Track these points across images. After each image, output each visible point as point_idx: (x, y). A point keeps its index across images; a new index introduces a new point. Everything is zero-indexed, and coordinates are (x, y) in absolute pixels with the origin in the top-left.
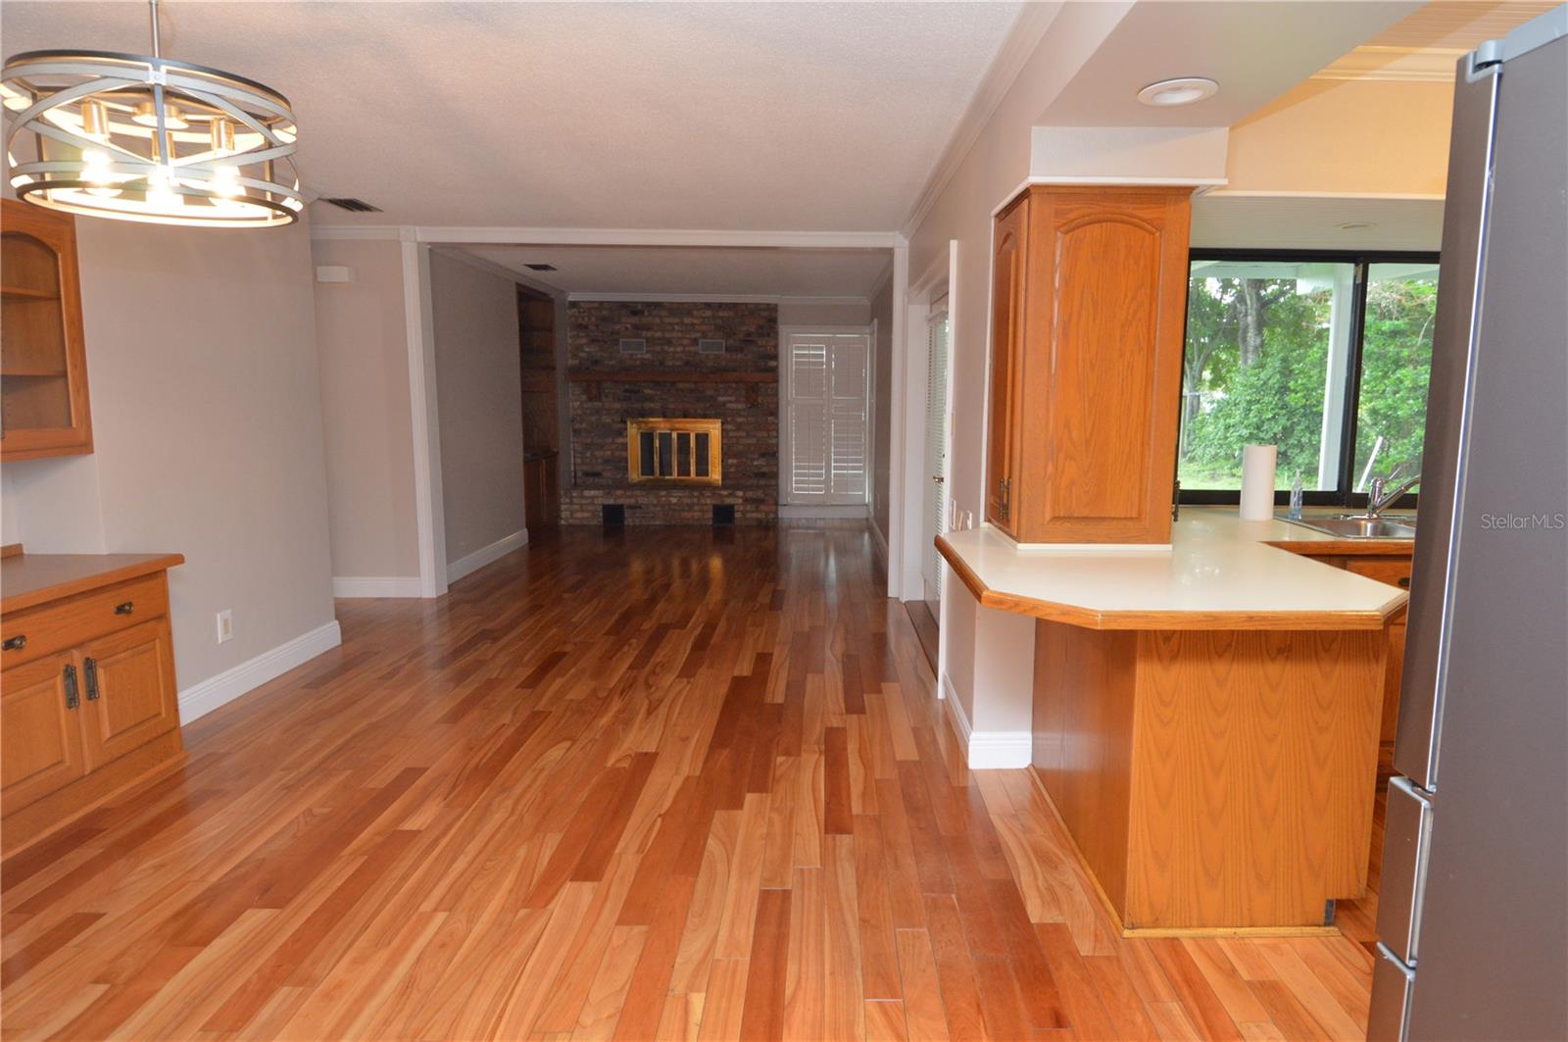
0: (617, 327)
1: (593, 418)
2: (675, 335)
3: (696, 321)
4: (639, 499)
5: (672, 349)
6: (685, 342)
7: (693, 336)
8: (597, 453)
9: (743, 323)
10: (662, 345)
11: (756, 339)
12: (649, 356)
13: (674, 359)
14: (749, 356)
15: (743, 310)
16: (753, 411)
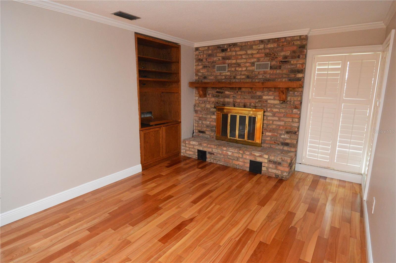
0: (215, 59)
1: (203, 105)
2: (242, 61)
3: (255, 52)
4: (213, 149)
5: (240, 69)
6: (248, 65)
7: (252, 61)
8: (204, 122)
9: (282, 50)
10: (235, 67)
11: (290, 60)
12: (228, 74)
13: (241, 75)
14: (285, 71)
15: (283, 42)
16: (284, 105)
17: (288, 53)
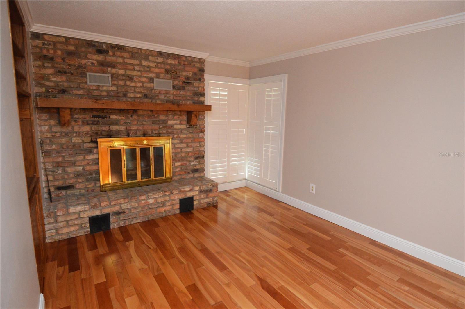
0: (84, 62)
1: (64, 140)
2: (135, 73)
3: (152, 65)
4: (122, 205)
5: (133, 84)
7: (150, 75)
8: (69, 170)
9: (184, 70)
10: (126, 80)
11: (192, 82)
12: (114, 89)
13: (135, 92)
14: (188, 93)
15: (184, 61)
17: (190, 74)
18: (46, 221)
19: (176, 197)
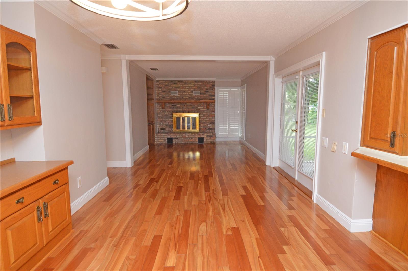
0: (170, 87)
1: (163, 113)
2: (186, 90)
3: (193, 86)
4: (177, 136)
6: (189, 92)
7: (192, 90)
8: (164, 123)
9: (205, 86)
10: (183, 92)
11: (209, 90)
12: (179, 96)
13: (186, 96)
14: (207, 96)
15: (205, 83)
16: (208, 111)
17: (208, 88)
18: (155, 137)
19: (197, 136)
